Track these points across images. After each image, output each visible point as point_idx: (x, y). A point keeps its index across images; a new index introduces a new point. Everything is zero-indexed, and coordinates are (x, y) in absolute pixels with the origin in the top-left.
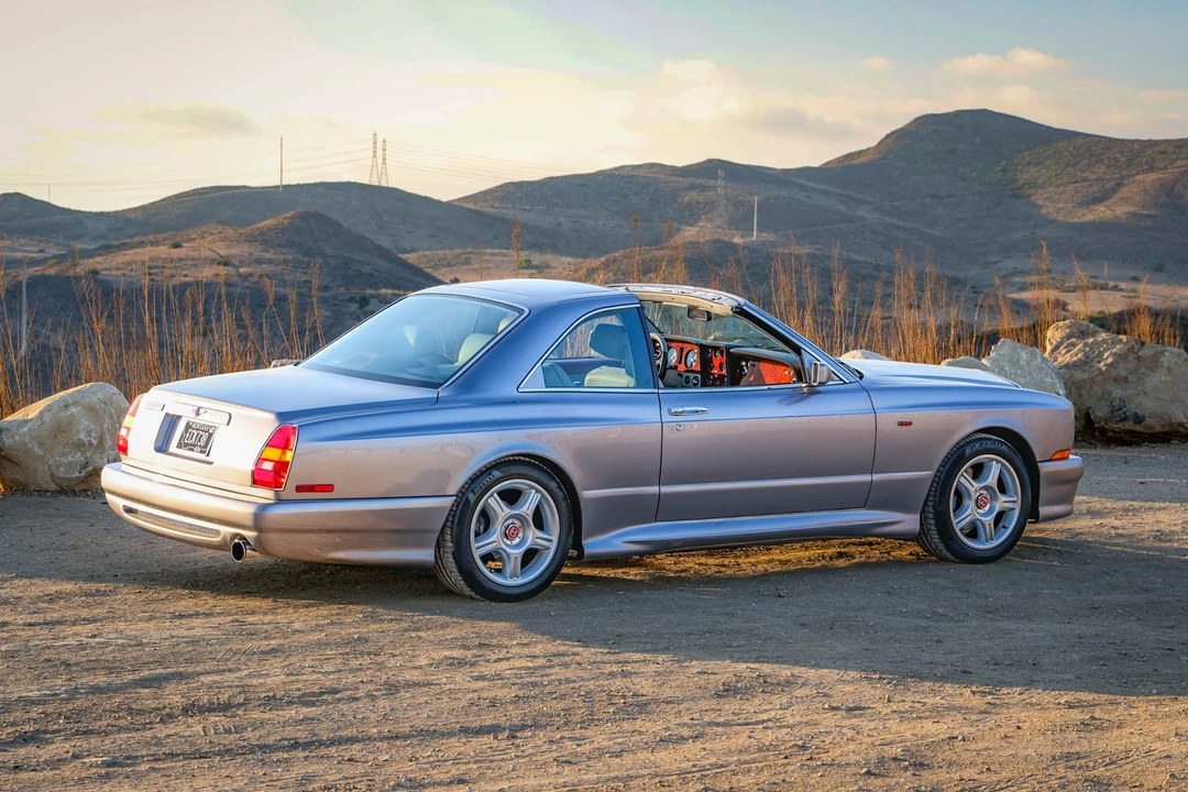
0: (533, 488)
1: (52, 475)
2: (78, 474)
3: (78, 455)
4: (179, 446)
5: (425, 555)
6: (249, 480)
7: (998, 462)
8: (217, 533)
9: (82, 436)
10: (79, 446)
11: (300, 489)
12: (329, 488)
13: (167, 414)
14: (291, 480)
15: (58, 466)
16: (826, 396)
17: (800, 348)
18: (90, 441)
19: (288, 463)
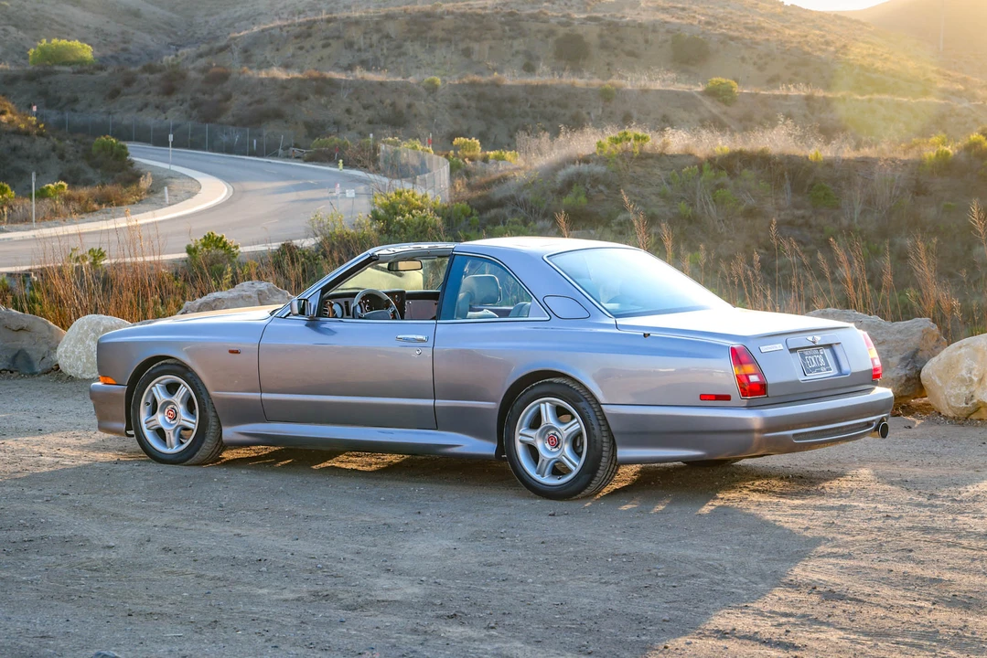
1: (948, 404)
2: (964, 405)
3: (964, 389)
9: (964, 372)
10: (963, 381)
15: (950, 397)
18: (970, 377)
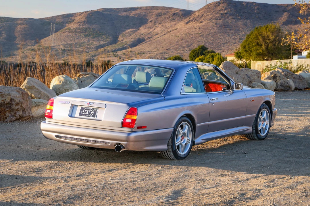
0: (186, 124)
4: (80, 115)
5: (165, 147)
6: (120, 125)
7: (266, 111)
8: (109, 143)
11: (139, 128)
12: (145, 127)
13: (72, 105)
14: (136, 125)
16: (235, 93)
17: (229, 79)
19: (136, 119)
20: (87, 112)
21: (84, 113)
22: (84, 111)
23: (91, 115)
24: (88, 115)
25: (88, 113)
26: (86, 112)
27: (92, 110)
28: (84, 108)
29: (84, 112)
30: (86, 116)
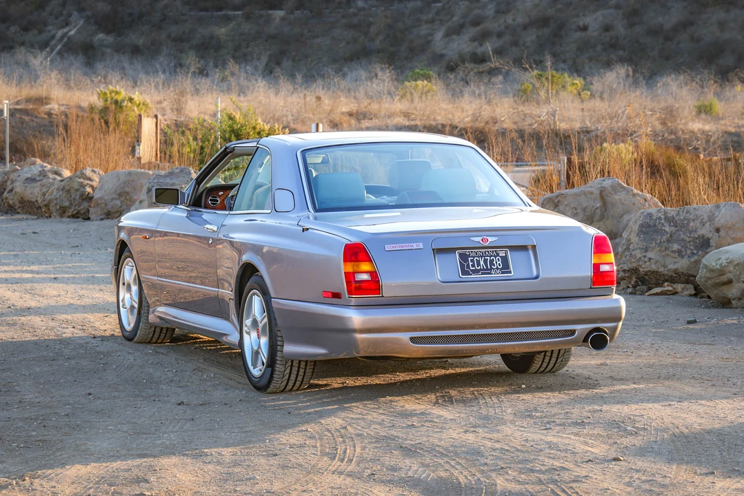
4: (465, 272)
20: (482, 263)
21: (473, 266)
22: (472, 261)
23: (497, 268)
24: (487, 269)
25: (487, 266)
26: (479, 264)
27: (492, 256)
28: (468, 254)
29: (471, 263)
30: (482, 274)
